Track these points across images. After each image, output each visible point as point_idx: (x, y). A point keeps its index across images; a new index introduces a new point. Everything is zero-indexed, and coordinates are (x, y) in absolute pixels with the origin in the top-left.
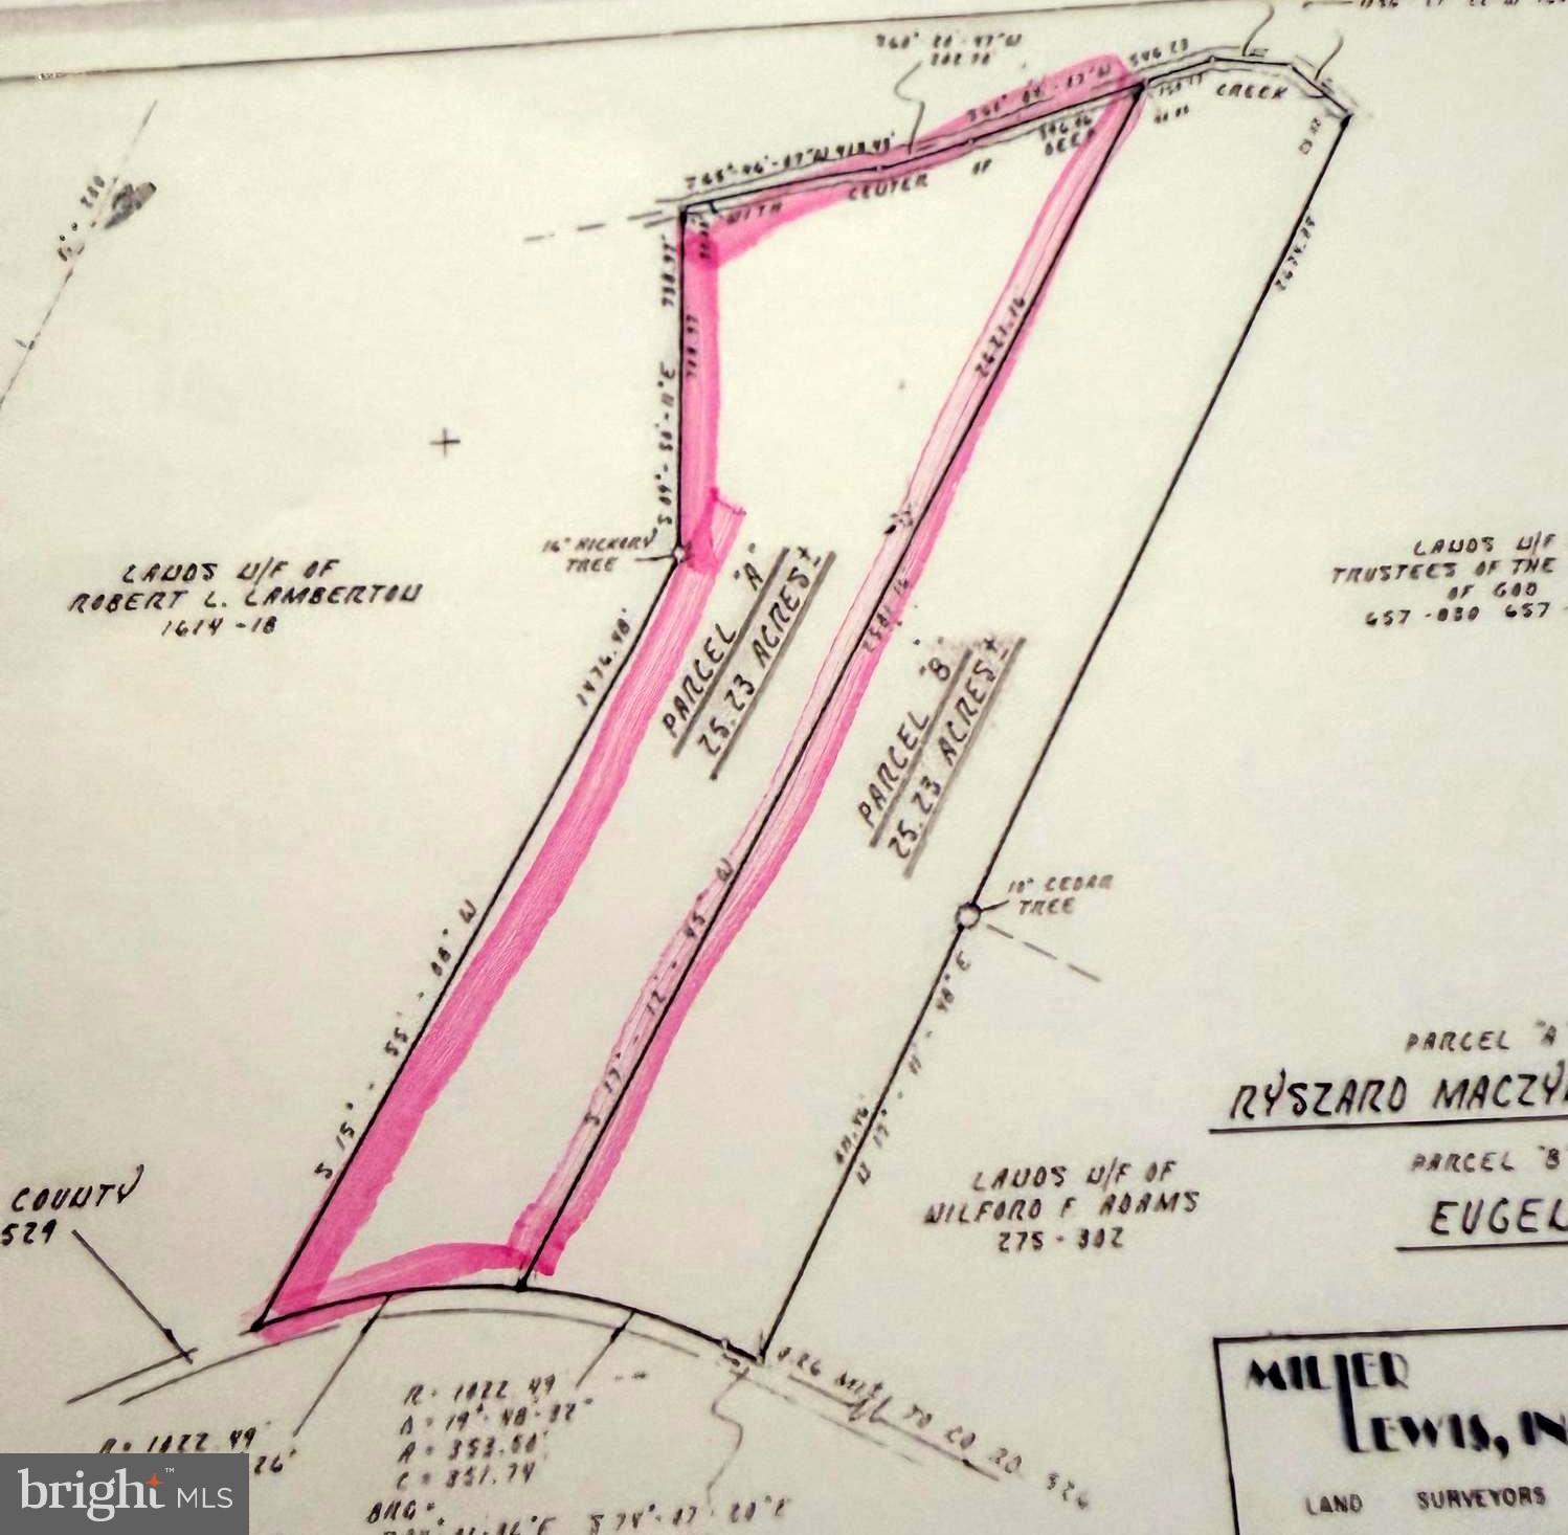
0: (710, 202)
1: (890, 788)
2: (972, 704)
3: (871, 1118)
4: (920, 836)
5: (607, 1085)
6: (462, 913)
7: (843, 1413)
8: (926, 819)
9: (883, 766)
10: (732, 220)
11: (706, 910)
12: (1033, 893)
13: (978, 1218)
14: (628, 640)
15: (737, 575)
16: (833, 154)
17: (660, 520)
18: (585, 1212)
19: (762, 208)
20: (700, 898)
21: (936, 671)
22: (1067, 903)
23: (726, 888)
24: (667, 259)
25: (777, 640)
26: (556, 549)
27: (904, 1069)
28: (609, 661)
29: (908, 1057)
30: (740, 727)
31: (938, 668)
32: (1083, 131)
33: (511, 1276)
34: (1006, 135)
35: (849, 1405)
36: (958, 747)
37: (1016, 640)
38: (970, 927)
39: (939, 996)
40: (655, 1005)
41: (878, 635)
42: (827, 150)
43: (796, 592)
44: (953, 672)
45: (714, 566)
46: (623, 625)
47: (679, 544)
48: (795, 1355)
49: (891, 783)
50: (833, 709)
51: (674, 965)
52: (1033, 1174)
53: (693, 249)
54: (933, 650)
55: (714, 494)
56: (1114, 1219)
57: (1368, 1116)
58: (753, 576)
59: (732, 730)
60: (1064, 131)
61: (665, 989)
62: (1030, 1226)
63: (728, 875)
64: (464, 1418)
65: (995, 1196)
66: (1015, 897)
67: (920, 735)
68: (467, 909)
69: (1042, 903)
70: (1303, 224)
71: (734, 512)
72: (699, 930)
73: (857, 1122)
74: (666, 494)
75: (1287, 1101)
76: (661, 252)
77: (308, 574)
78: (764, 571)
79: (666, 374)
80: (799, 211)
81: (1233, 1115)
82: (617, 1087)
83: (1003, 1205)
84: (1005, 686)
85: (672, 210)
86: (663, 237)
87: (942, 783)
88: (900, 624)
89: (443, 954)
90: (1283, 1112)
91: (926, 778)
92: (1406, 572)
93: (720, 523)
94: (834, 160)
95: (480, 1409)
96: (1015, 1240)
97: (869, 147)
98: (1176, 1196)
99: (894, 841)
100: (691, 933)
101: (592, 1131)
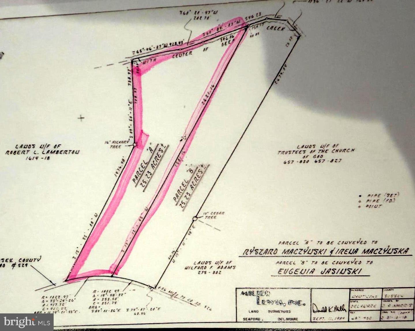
0: (138, 58)
1: (180, 195)
2: (198, 178)
3: (175, 253)
4: (186, 204)
5: (125, 246)
6: (95, 215)
7: (170, 296)
8: (187, 200)
9: (179, 190)
10: (144, 63)
11: (143, 216)
12: (208, 215)
13: (194, 269)
14: (125, 163)
15: (147, 150)
16: (169, 45)
17: (130, 137)
18: (123, 266)
19: (151, 60)
20: (142, 214)
21: (190, 171)
22: (215, 217)
23: (147, 212)
24: (129, 73)
25: (156, 164)
26: (108, 143)
27: (182, 244)
28: (121, 167)
29: (182, 243)
30: (149, 182)
31: (191, 171)
32: (232, 39)
33: (110, 275)
34: (212, 40)
35: (171, 295)
36: (194, 187)
37: (208, 165)
38: (195, 221)
39: (189, 232)
40: (134, 232)
41: (178, 163)
42: (167, 44)
43: (161, 154)
44: (194, 171)
45: (142, 147)
46: (123, 160)
47: (134, 142)
48: (161, 288)
49: (180, 193)
50: (168, 178)
51: (137, 226)
52: (205, 262)
53: (135, 71)
54: (189, 166)
55: (142, 131)
56: (220, 270)
57: (269, 255)
58: (151, 150)
59: (147, 182)
60: (227, 39)
61: (136, 230)
62: (204, 270)
63: (147, 210)
64: (104, 295)
65: (198, 265)
66: (205, 216)
67: (187, 184)
68: (96, 215)
69: (210, 217)
70: (284, 67)
71: (147, 135)
72: (142, 220)
73: (172, 253)
74: (131, 131)
75: (254, 252)
76: (127, 72)
77: (55, 147)
78: (153, 149)
79: (130, 103)
80: (160, 61)
81: (244, 254)
82: (127, 246)
83: (199, 267)
84: (205, 175)
85: (129, 60)
86: (128, 68)
87: (191, 194)
88: (183, 161)
89: (92, 222)
90: (253, 254)
91: (187, 193)
92: (294, 152)
93: (144, 138)
94: (169, 47)
95: (106, 294)
96: (201, 272)
97: (178, 43)
98: (232, 266)
99: (181, 204)
100: (140, 220)
101: (123, 253)
